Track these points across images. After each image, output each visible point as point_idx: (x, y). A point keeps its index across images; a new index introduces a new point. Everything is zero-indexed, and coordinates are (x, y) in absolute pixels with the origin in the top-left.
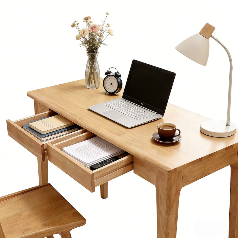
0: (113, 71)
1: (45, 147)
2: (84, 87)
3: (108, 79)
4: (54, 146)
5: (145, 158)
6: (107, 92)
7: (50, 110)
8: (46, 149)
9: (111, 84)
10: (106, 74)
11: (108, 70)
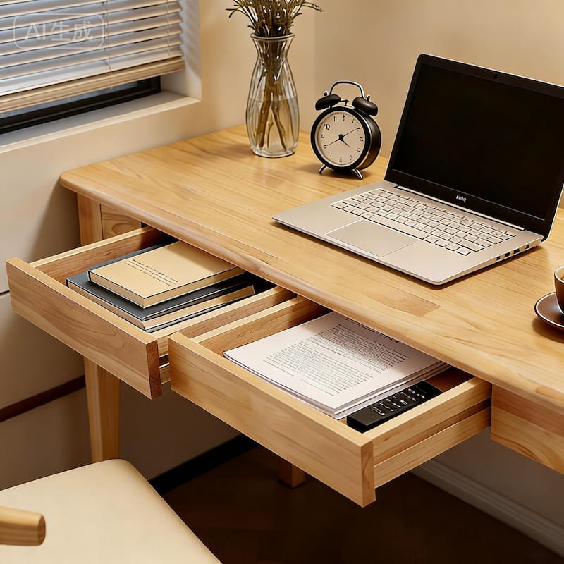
0: (347, 95)
1: (163, 351)
2: (245, 151)
3: (328, 120)
4: (195, 345)
5: (537, 392)
6: (327, 164)
7: (143, 225)
8: (165, 359)
9: (341, 138)
10: (319, 105)
11: (328, 94)
